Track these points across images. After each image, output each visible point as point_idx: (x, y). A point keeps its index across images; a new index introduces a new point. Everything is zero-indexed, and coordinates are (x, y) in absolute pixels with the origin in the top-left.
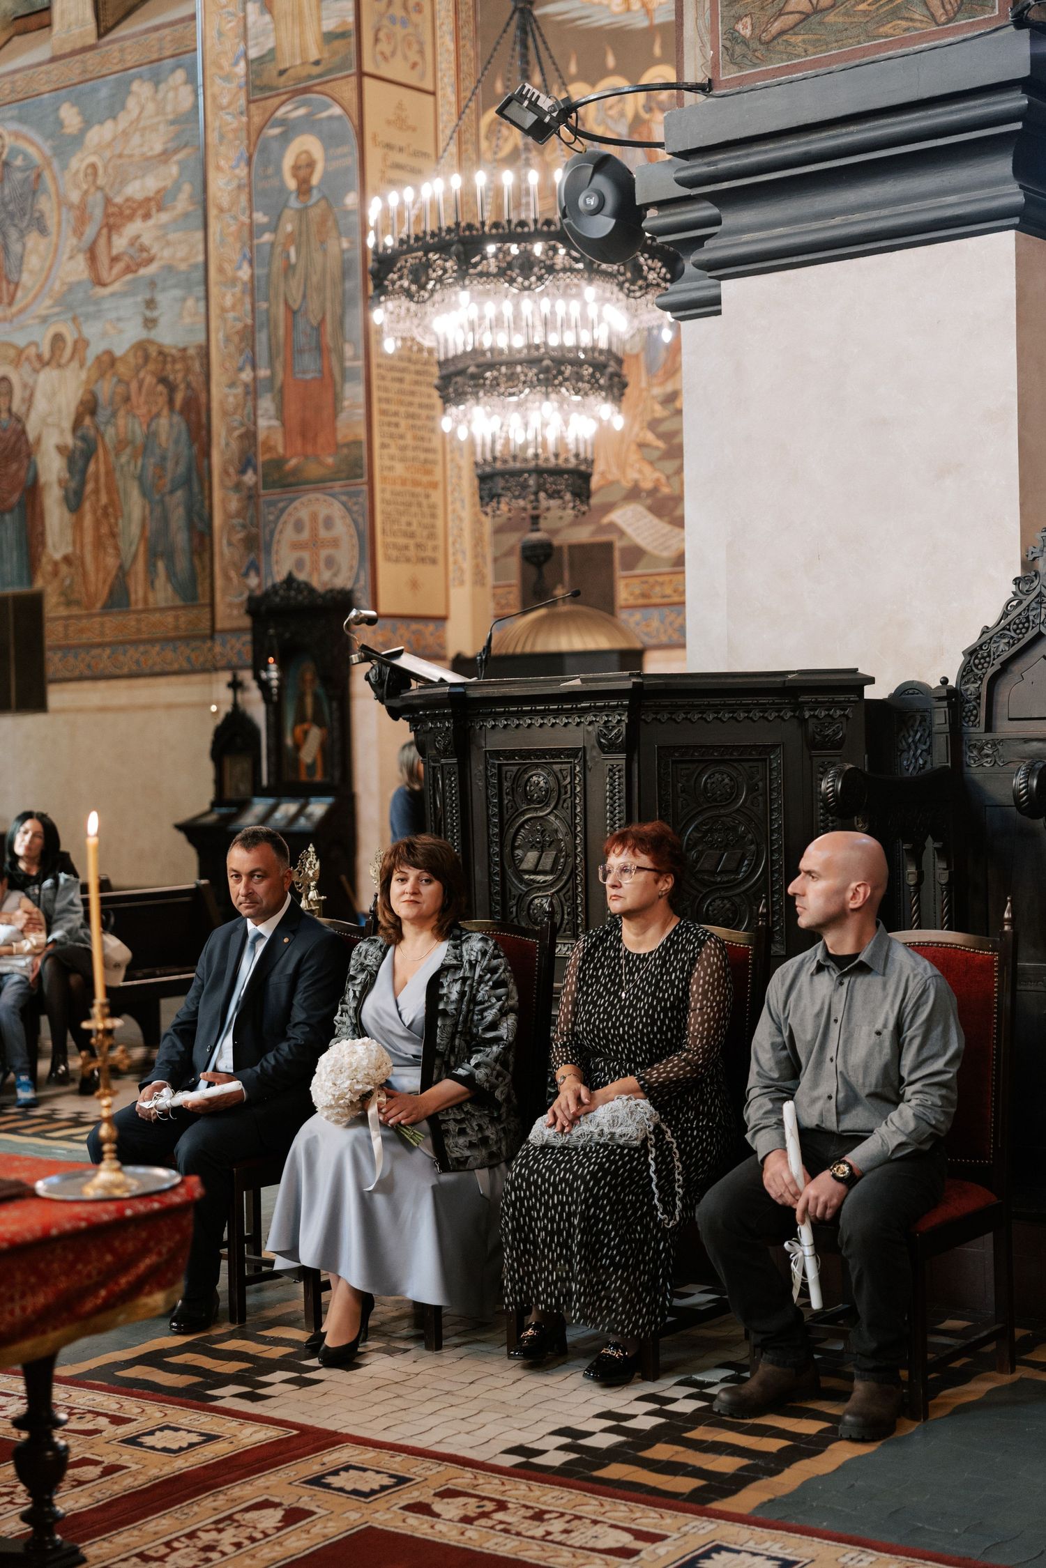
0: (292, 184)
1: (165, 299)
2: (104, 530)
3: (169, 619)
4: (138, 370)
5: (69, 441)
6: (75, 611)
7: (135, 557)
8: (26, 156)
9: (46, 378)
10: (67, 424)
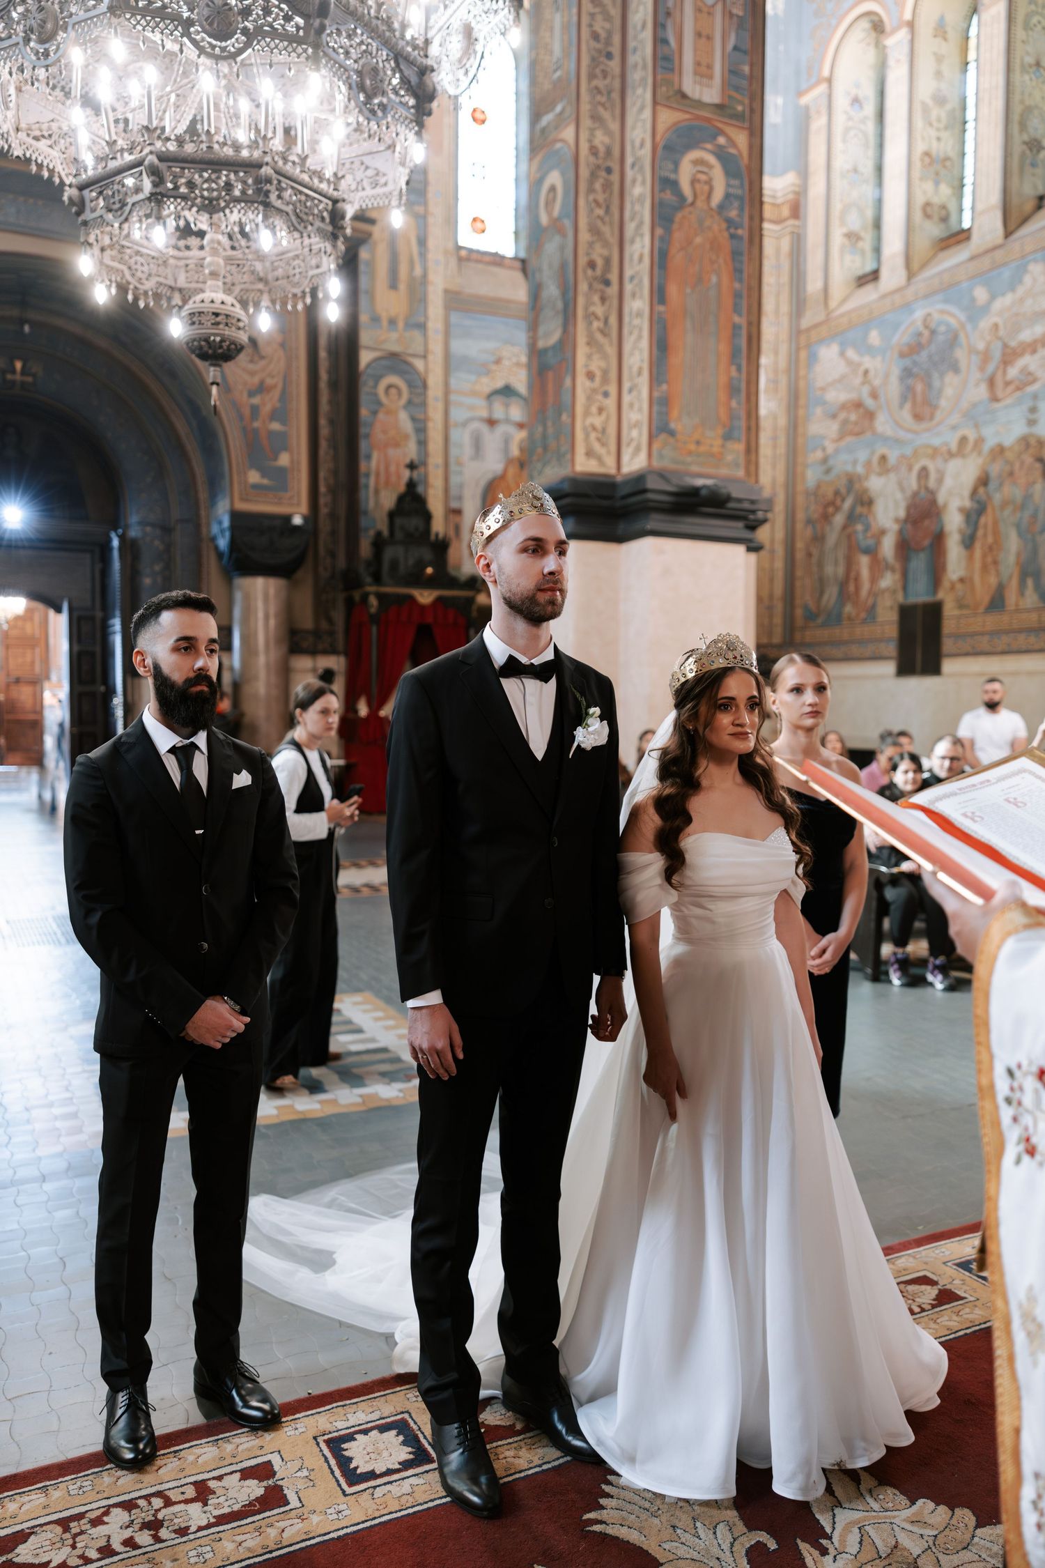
2: (989, 559)
3: (1034, 616)
4: (1021, 453)
5: (967, 503)
6: (965, 612)
7: (1010, 577)
8: (948, 325)
9: (953, 466)
10: (966, 493)
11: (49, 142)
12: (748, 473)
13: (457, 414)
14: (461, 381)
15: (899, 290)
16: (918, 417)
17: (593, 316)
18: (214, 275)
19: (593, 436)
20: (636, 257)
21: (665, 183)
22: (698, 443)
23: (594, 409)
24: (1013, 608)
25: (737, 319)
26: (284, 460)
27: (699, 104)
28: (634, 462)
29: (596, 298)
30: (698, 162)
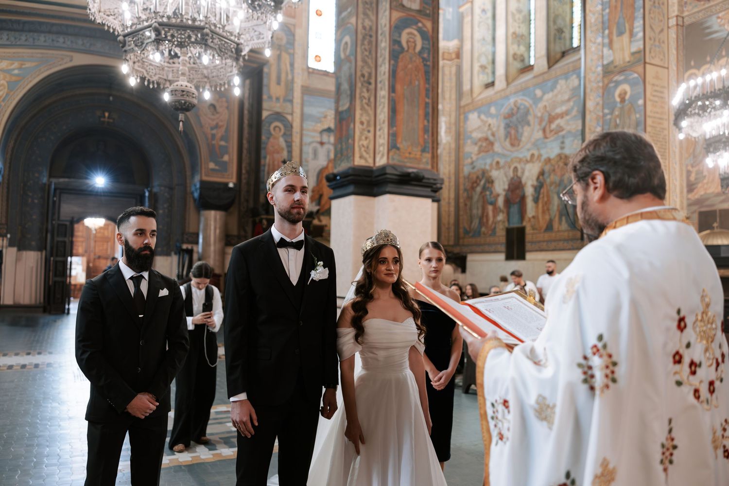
0: (618, 99)
1: (568, 141)
2: (545, 208)
3: (566, 234)
4: (558, 161)
5: (535, 183)
6: (535, 231)
7: (555, 216)
8: (524, 105)
9: (528, 166)
10: (535, 178)
11: (114, 17)
12: (433, 167)
13: (306, 140)
14: (308, 125)
15: (503, 90)
16: (512, 145)
17: (362, 97)
18: (183, 74)
19: (363, 149)
20: (382, 73)
21: (395, 42)
22: (410, 153)
23: (363, 138)
24: (556, 230)
25: (427, 100)
26: (226, 158)
27: (410, 10)
28: (381, 161)
29: (365, 90)
30: (409, 34)
